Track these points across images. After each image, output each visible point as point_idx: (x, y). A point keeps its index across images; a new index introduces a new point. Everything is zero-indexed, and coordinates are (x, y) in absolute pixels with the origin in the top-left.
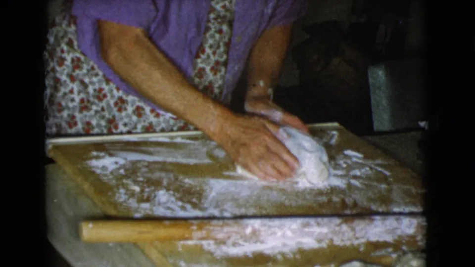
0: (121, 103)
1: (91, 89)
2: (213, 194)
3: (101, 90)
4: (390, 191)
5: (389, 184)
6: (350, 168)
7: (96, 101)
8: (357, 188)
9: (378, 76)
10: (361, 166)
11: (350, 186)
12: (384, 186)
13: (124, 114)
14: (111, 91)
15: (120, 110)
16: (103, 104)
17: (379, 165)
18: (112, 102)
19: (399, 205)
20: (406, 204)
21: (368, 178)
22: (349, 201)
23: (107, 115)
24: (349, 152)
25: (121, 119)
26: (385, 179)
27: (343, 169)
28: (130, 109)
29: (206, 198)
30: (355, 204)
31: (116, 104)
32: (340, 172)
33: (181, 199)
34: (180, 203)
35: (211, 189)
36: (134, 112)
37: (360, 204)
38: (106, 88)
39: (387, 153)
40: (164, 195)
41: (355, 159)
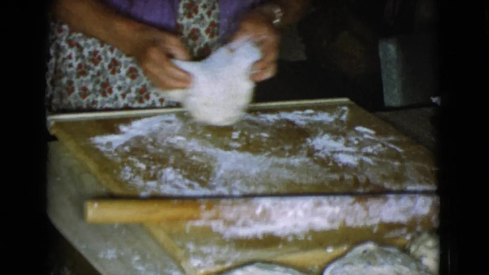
0: (114, 65)
1: (86, 52)
2: (222, 172)
3: (95, 53)
4: (403, 168)
5: (402, 161)
6: (361, 145)
7: (92, 65)
8: (370, 165)
10: (372, 143)
11: (361, 162)
12: (397, 164)
13: (117, 76)
14: (105, 52)
15: (113, 72)
16: (98, 68)
17: (391, 142)
18: (106, 65)
19: (413, 183)
20: (420, 182)
21: (381, 155)
22: (362, 179)
23: (102, 79)
24: (360, 129)
25: (115, 82)
26: (397, 157)
27: (354, 145)
28: (124, 71)
29: (215, 176)
30: (368, 182)
31: (110, 67)
32: (351, 149)
33: (188, 177)
34: (187, 181)
35: (219, 166)
36: (127, 74)
37: (371, 181)
38: (100, 49)
39: (399, 129)
40: (171, 173)
41: (366, 136)
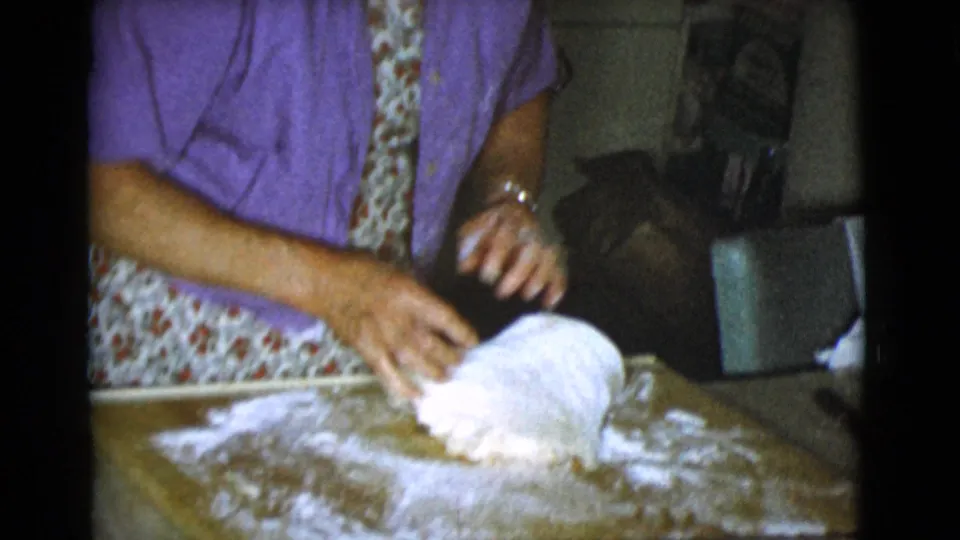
0: (204, 337)
1: (137, 313)
2: (405, 502)
3: (158, 313)
4: (759, 492)
5: (756, 477)
6: (679, 446)
7: (150, 337)
8: (692, 488)
9: (733, 261)
10: (702, 443)
11: (678, 483)
12: (747, 484)
13: (210, 356)
14: (181, 313)
15: (202, 349)
16: (166, 340)
17: (736, 441)
18: (184, 337)
19: (779, 521)
20: (793, 518)
21: (717, 467)
22: (678, 513)
23: (173, 363)
24: (677, 416)
25: (204, 370)
26: (748, 468)
27: (664, 450)
28: (223, 346)
29: (393, 508)
30: (690, 520)
31: (193, 338)
32: (659, 457)
33: (343, 511)
34: (341, 520)
35: (402, 492)
36: (230, 352)
37: (700, 518)
38: (169, 308)
39: (753, 417)
40: (308, 503)
41: (688, 431)
